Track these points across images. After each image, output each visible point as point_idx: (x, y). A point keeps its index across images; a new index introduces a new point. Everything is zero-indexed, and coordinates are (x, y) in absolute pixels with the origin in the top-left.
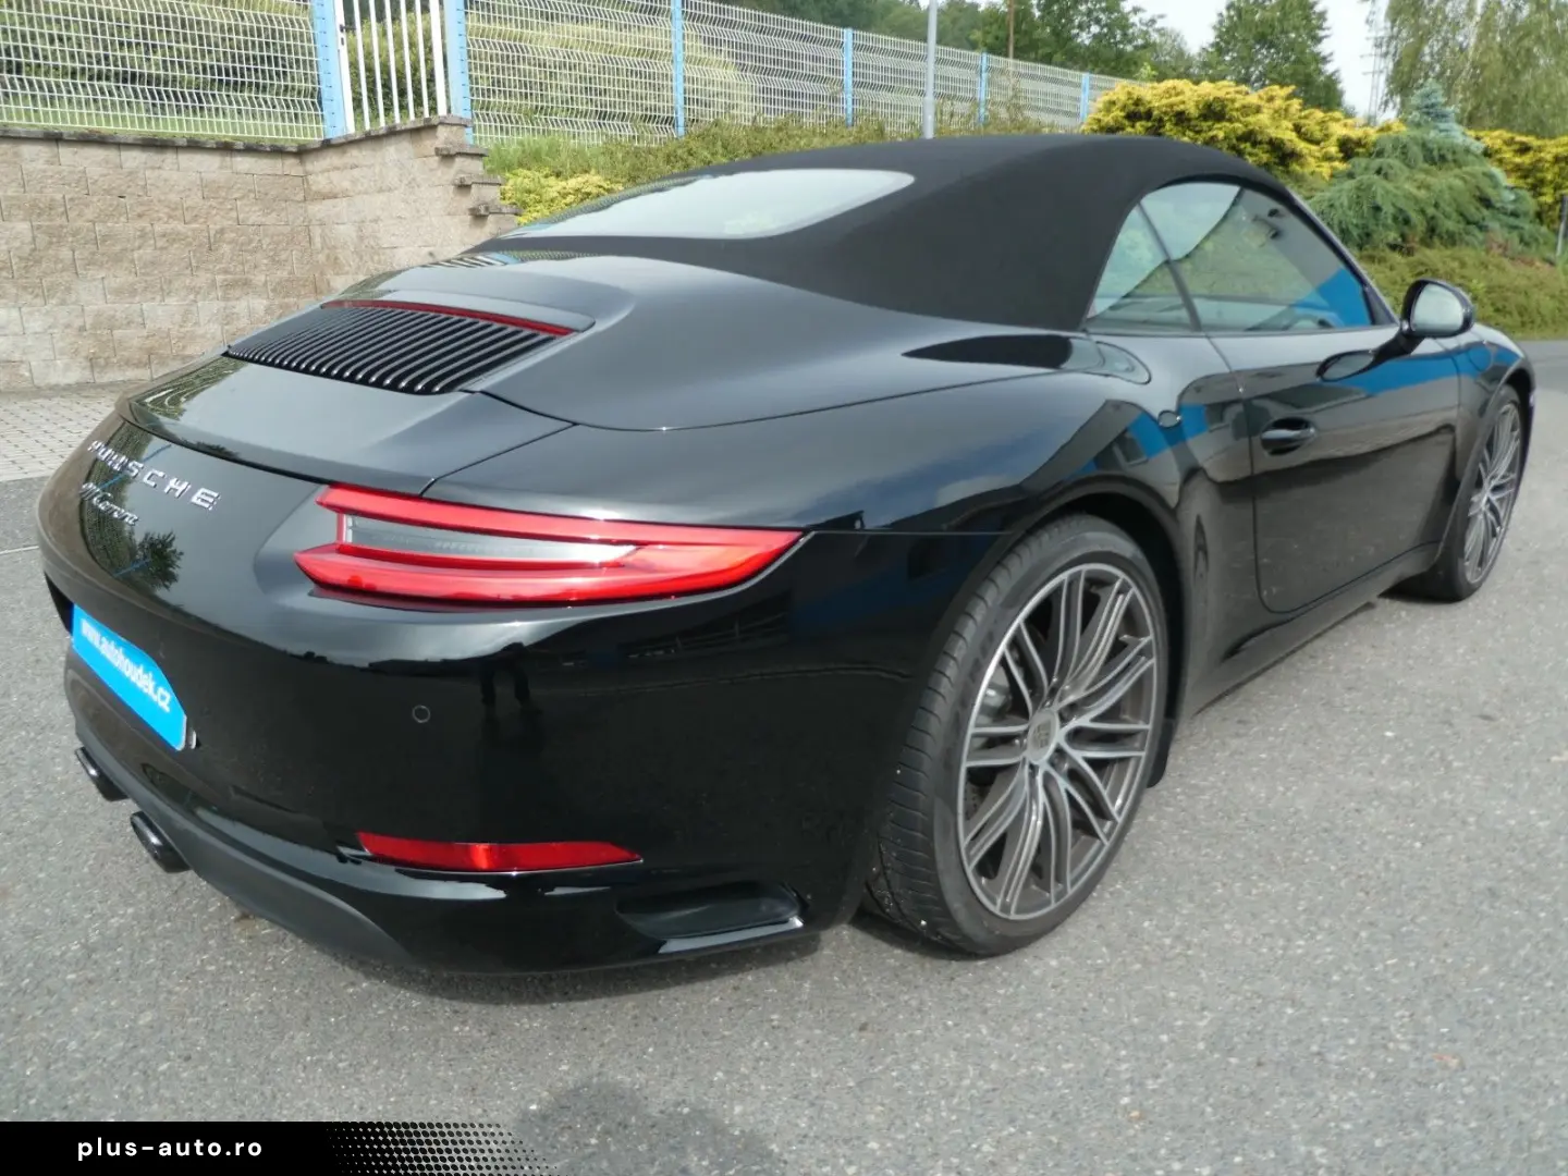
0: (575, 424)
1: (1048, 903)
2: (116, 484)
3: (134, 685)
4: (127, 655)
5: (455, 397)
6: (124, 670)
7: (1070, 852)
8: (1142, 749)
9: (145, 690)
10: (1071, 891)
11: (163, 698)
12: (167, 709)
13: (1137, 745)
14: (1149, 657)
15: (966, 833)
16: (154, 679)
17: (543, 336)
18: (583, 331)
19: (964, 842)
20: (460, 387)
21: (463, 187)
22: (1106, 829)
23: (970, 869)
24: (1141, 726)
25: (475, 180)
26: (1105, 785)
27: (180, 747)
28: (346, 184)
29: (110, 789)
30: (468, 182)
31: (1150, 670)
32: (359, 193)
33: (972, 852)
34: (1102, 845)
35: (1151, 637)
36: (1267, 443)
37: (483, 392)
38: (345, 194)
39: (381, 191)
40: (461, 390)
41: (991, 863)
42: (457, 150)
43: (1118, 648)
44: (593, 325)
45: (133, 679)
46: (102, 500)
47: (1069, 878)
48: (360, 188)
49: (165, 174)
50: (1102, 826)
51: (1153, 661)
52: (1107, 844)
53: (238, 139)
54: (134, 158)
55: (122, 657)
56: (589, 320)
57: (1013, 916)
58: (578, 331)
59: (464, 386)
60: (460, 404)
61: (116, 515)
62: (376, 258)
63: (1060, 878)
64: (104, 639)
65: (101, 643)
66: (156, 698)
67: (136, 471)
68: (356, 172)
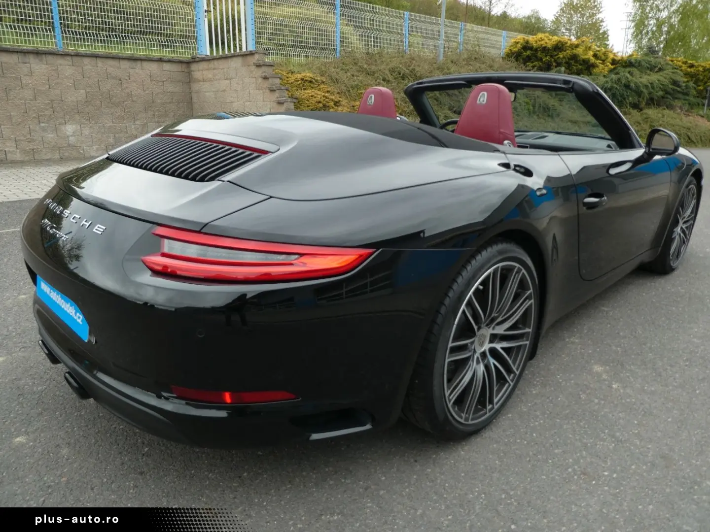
0: (271, 197)
1: (486, 413)
2: (57, 219)
3: (66, 312)
4: (62, 298)
5: (215, 184)
6: (61, 305)
7: (495, 389)
8: (527, 340)
9: (71, 314)
10: (496, 407)
11: (79, 318)
12: (81, 323)
13: (525, 339)
14: (530, 299)
15: (449, 388)
16: (75, 309)
17: (256, 154)
18: (275, 152)
19: (447, 394)
20: (218, 178)
21: (265, 78)
22: (511, 377)
23: (450, 405)
24: (527, 330)
25: (271, 76)
26: (510, 358)
27: (86, 341)
28: (210, 76)
29: (54, 359)
30: (268, 77)
31: (531, 304)
32: (217, 80)
33: (451, 397)
34: (510, 385)
35: (532, 290)
36: (585, 204)
37: (228, 181)
38: (210, 80)
39: (227, 79)
40: (218, 180)
41: (460, 401)
42: (263, 64)
43: (517, 297)
44: (279, 150)
45: (65, 309)
46: (52, 228)
47: (495, 400)
48: (217, 77)
49: (137, 71)
50: (509, 377)
51: (532, 301)
52: (512, 384)
53: (164, 56)
54: (125, 64)
55: (60, 299)
56: (277, 147)
57: (470, 422)
58: (272, 153)
59: (221, 178)
60: (219, 186)
61: (58, 235)
62: (223, 106)
63: (491, 402)
64: (52, 291)
65: (50, 292)
66: (76, 318)
67: (67, 215)
68: (215, 71)
